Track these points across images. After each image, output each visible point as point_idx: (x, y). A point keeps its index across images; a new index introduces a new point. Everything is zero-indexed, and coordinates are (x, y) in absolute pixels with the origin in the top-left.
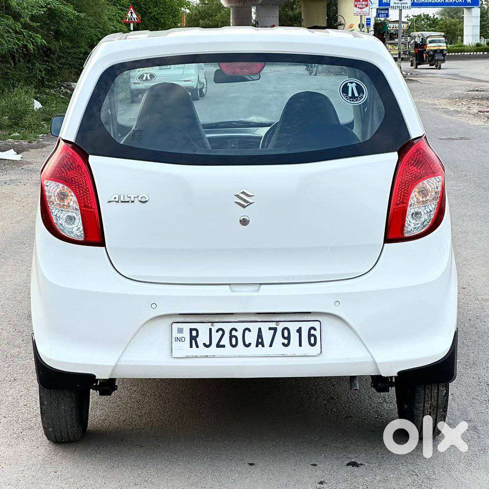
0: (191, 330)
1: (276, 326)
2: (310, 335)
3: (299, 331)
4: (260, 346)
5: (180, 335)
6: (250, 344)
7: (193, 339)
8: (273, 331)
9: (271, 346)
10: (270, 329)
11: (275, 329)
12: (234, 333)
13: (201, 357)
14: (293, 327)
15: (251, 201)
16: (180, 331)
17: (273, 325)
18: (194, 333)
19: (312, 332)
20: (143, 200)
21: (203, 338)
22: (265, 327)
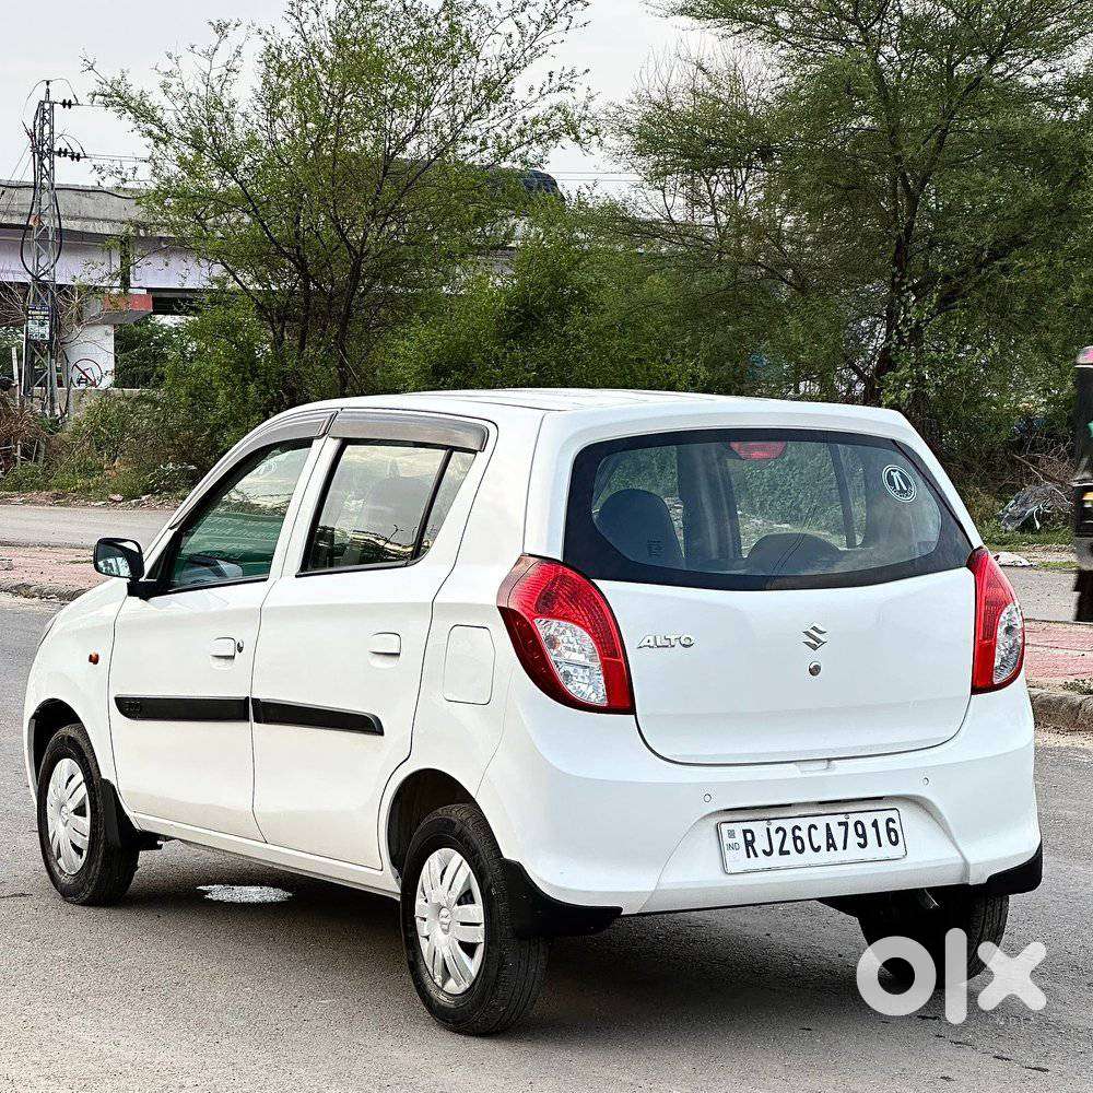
0: (745, 832)
1: (844, 820)
2: (889, 830)
3: (875, 824)
4: (832, 849)
5: (731, 841)
6: (819, 847)
7: (749, 844)
8: (843, 828)
9: (845, 848)
10: (840, 824)
11: (845, 824)
12: (797, 833)
13: (763, 870)
14: (867, 819)
15: (824, 640)
16: (732, 834)
17: (842, 818)
18: (749, 836)
19: (891, 825)
20: (687, 642)
21: (761, 844)
22: (833, 821)
